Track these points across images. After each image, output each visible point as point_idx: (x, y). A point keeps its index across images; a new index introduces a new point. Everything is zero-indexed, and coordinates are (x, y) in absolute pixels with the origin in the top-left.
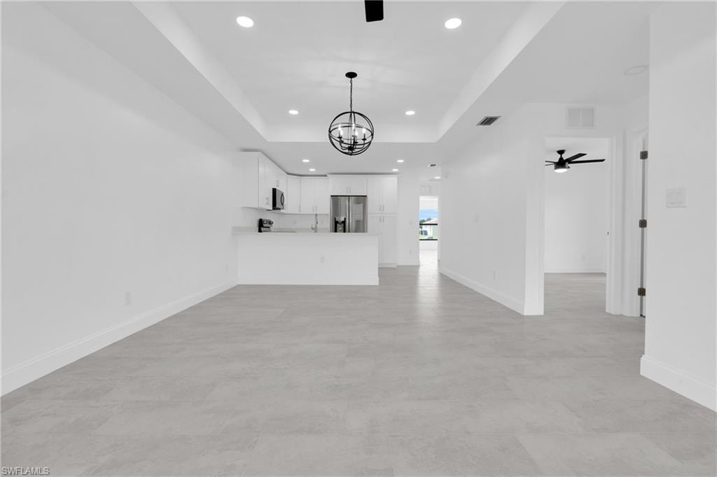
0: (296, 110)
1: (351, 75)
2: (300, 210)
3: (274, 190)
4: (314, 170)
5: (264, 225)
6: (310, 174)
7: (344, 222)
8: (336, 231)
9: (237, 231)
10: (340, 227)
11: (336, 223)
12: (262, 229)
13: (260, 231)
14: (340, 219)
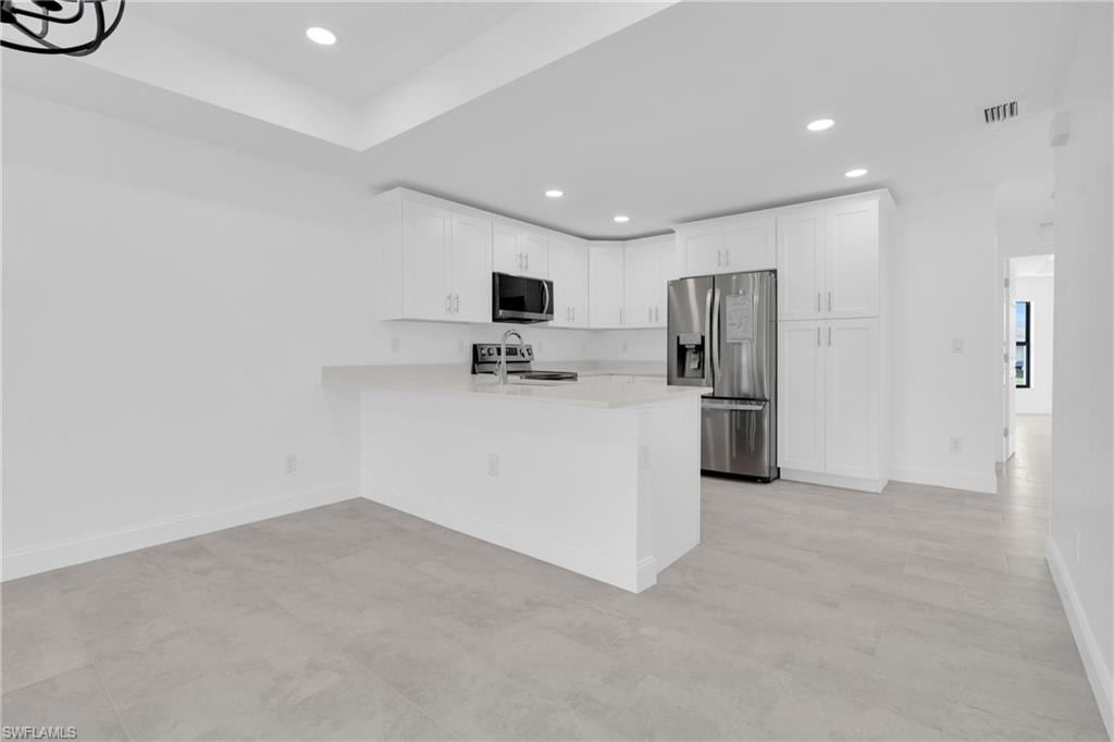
5: (484, 358)
7: (700, 348)
11: (682, 351)
12: (479, 366)
13: (474, 372)
14: (691, 340)
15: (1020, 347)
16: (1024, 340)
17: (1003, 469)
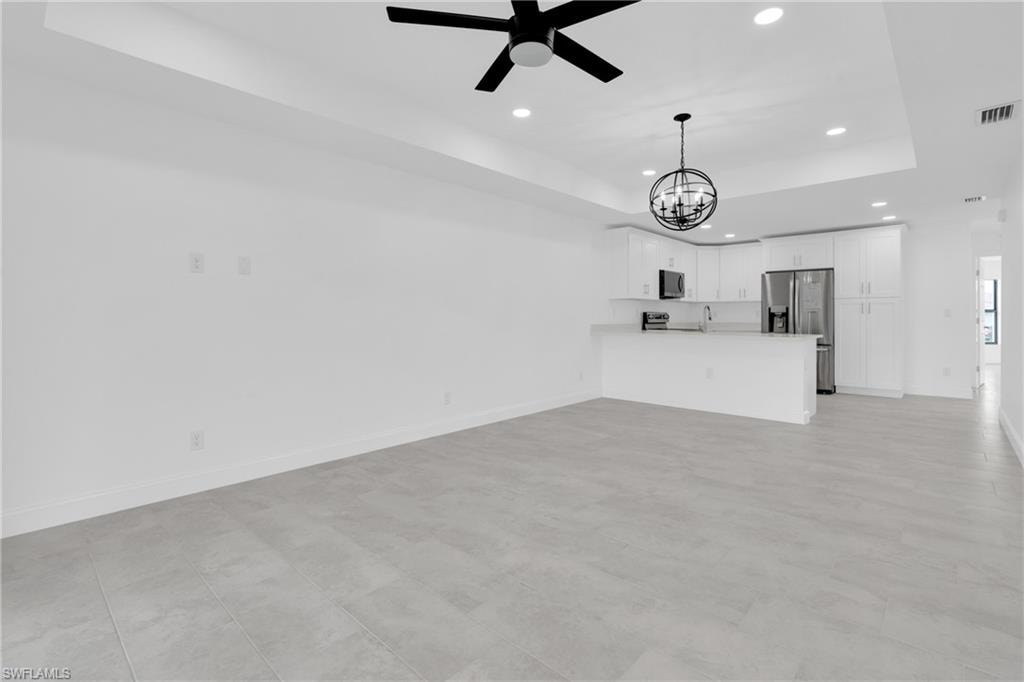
0: (652, 169)
1: (682, 117)
2: (718, 296)
3: (662, 273)
4: (732, 236)
5: (650, 321)
6: (729, 241)
7: (785, 315)
8: (771, 330)
9: (599, 330)
10: (778, 323)
11: (772, 316)
12: (646, 325)
13: (644, 328)
14: (778, 309)
15: (989, 314)
16: (993, 308)
17: (978, 390)
